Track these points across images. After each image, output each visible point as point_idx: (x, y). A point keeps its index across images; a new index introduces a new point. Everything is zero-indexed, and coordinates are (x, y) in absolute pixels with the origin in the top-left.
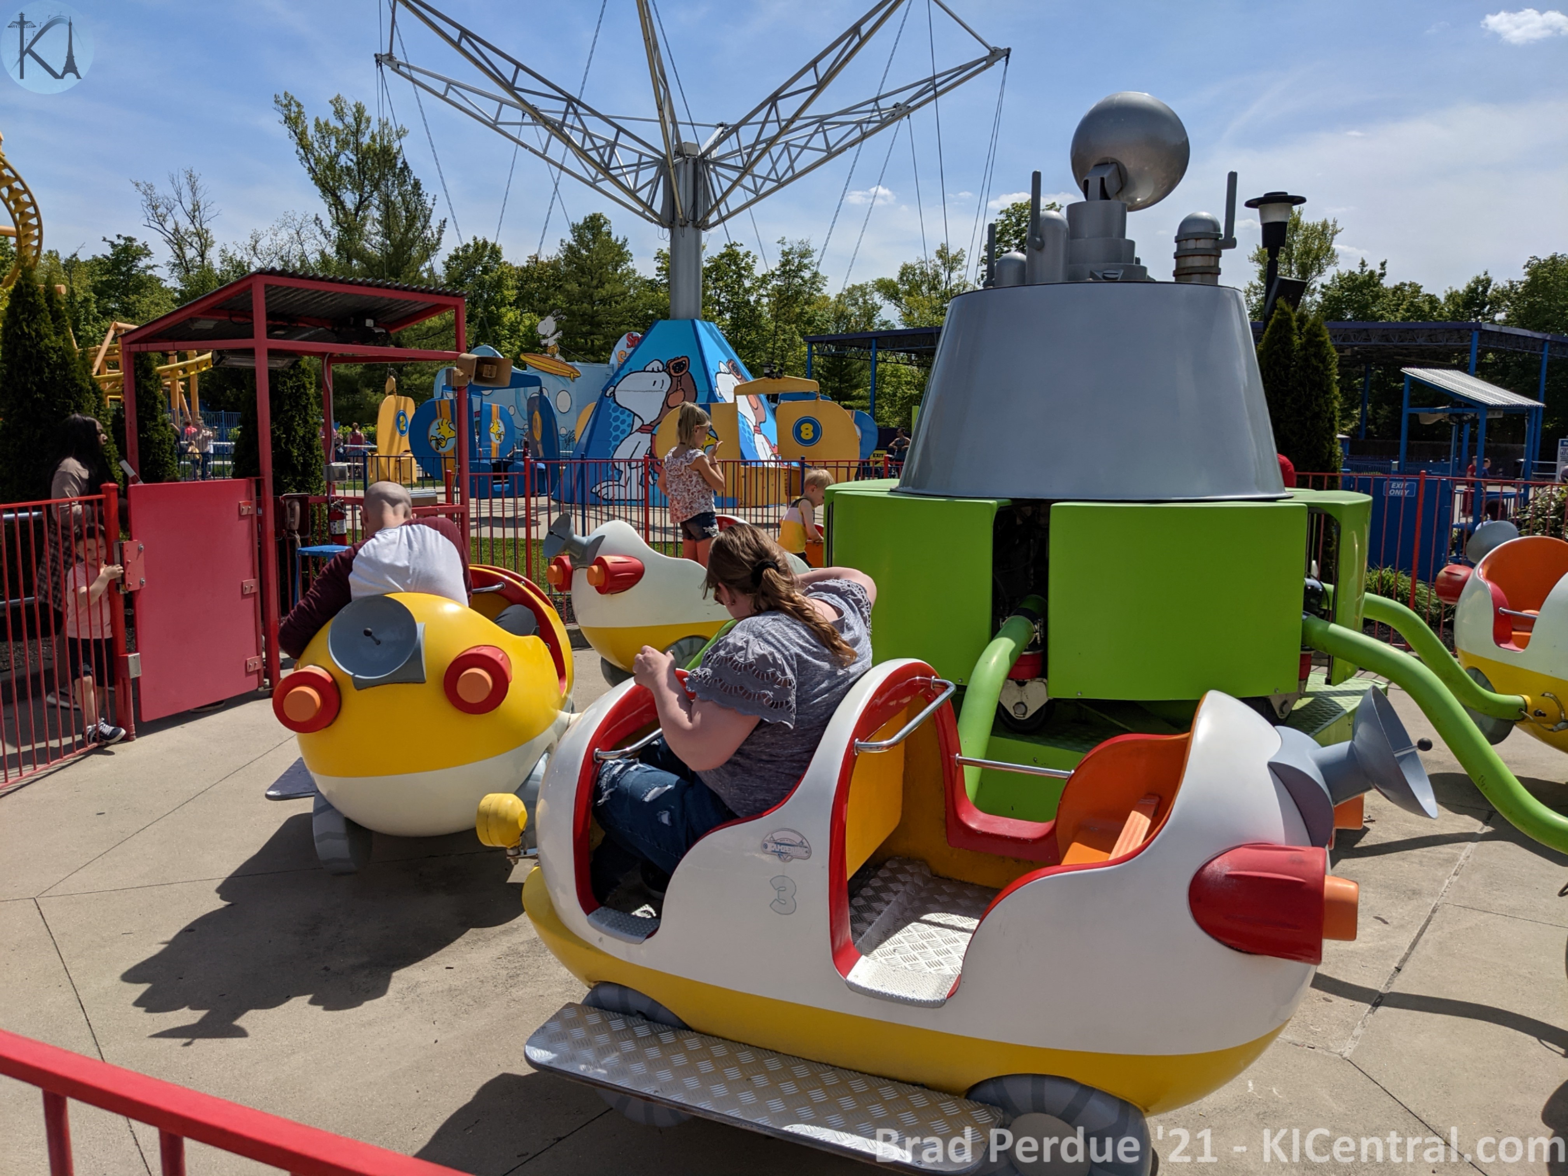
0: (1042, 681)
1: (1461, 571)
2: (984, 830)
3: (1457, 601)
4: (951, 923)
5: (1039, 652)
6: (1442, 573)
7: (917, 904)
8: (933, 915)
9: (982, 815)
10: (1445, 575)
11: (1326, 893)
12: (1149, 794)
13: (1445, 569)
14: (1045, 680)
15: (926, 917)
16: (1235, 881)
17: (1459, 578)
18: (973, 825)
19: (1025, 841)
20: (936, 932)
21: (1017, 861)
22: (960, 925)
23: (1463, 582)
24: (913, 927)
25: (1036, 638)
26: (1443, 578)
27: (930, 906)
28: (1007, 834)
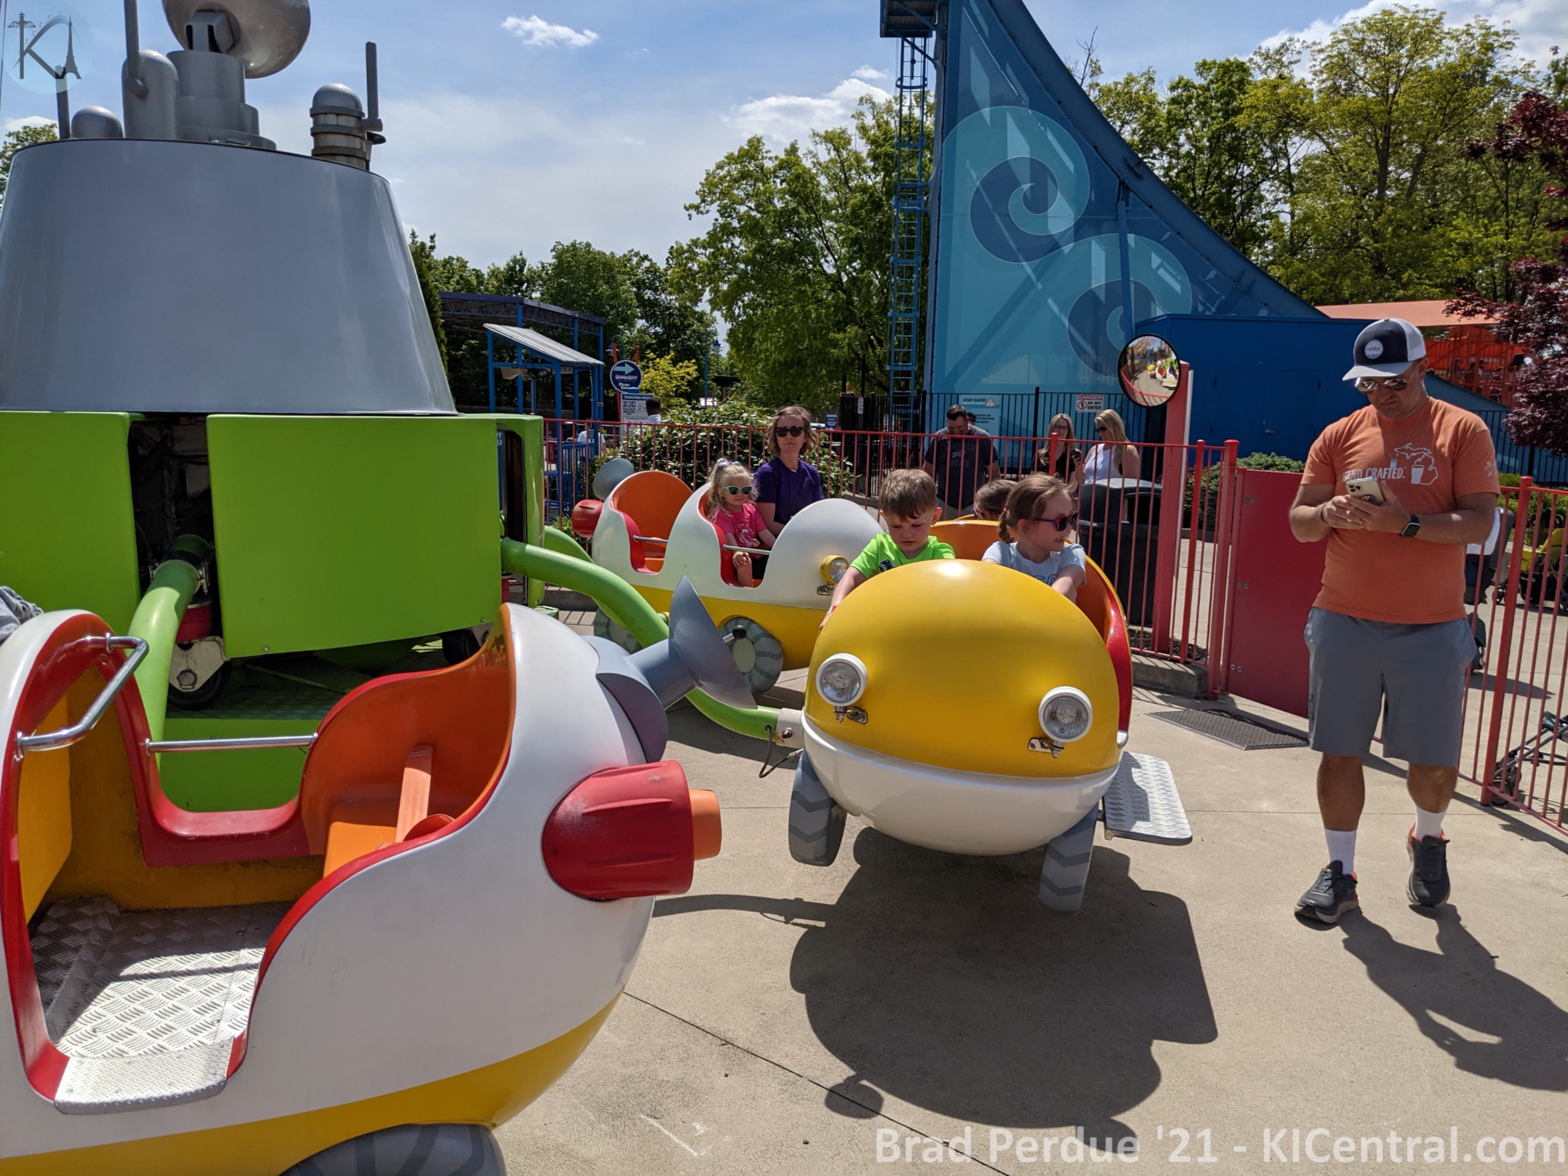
0: (215, 640)
1: (594, 505)
2: (198, 833)
3: (592, 534)
4: (169, 969)
5: (207, 603)
6: (577, 508)
7: (108, 956)
8: (138, 965)
9: (190, 816)
10: (580, 509)
11: (694, 809)
12: (419, 744)
13: (579, 504)
14: (218, 638)
15: (129, 971)
16: (594, 819)
17: (593, 512)
18: (184, 832)
19: (259, 836)
20: (152, 987)
21: (245, 864)
22: (184, 968)
23: (597, 516)
24: (113, 989)
25: (201, 587)
26: (579, 513)
27: (130, 954)
28: (233, 832)
